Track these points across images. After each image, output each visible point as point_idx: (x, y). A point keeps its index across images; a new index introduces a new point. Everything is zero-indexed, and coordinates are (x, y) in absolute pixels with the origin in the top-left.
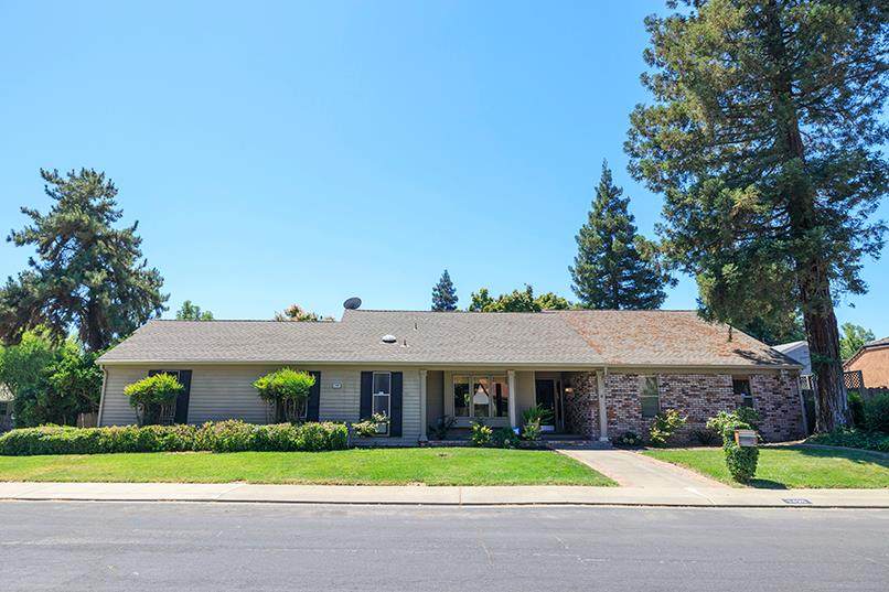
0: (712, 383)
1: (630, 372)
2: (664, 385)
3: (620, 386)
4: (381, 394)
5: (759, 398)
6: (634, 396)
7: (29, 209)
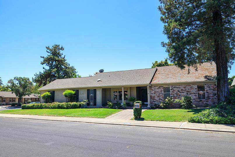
0: (189, 88)
1: (161, 86)
2: (172, 89)
3: (157, 90)
4: (92, 95)
5: (207, 92)
6: (162, 93)
7: (42, 57)
